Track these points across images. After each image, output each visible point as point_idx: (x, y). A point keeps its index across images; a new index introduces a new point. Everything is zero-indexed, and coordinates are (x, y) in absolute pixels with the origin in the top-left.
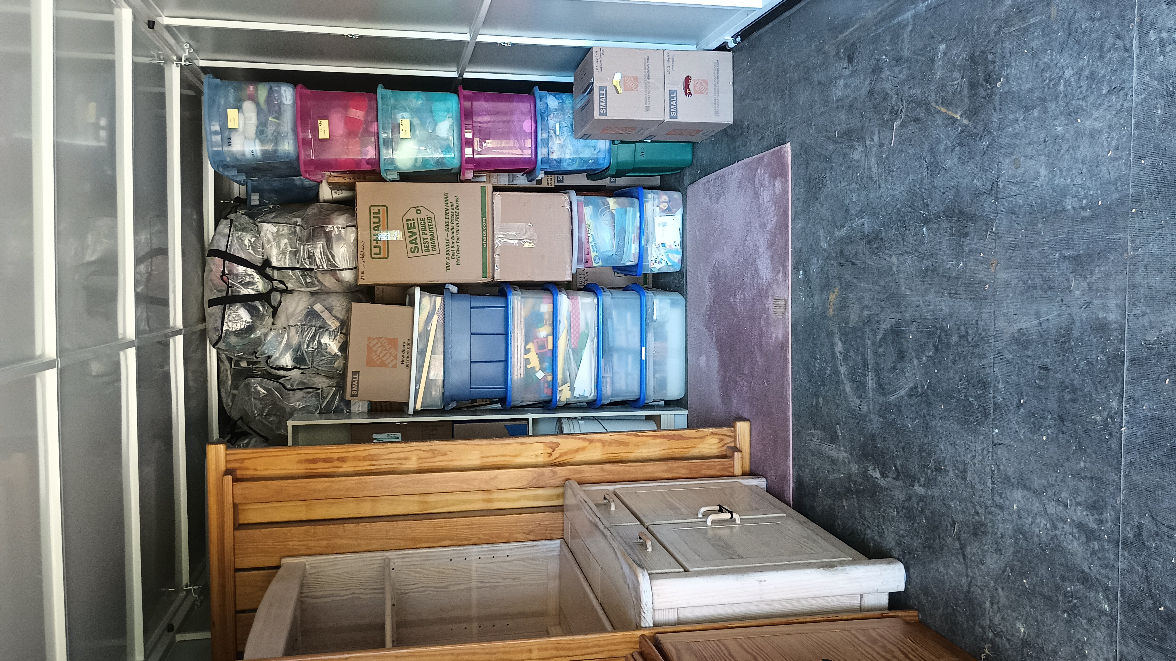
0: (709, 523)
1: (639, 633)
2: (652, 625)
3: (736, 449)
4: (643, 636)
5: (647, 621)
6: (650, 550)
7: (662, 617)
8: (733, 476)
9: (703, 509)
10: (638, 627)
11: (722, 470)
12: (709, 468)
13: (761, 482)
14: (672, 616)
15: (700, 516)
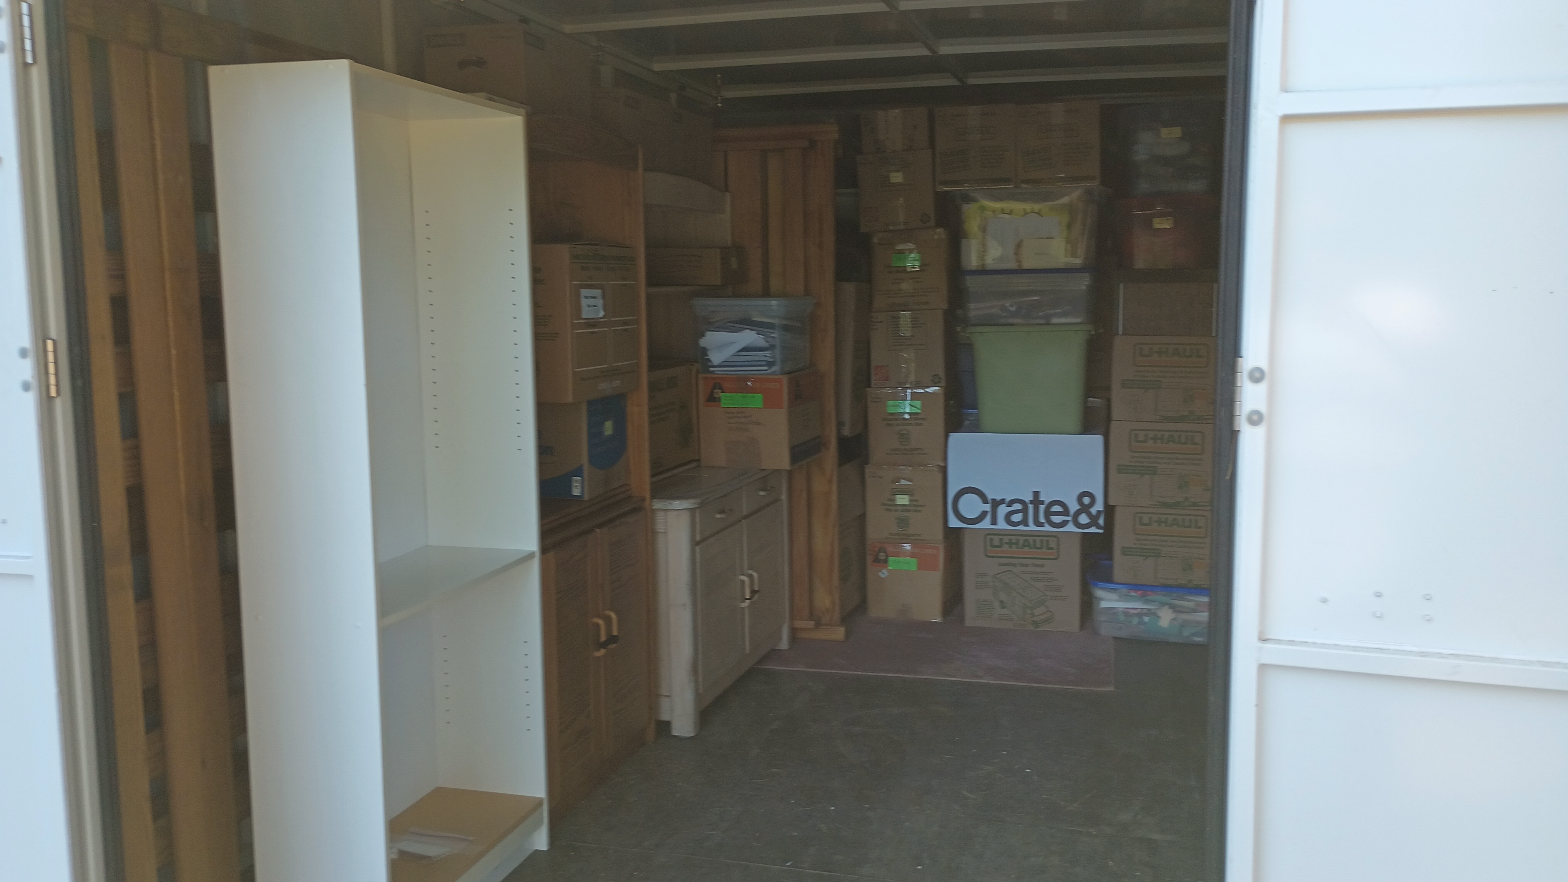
0: (743, 578)
1: (648, 495)
2: (654, 508)
3: (818, 625)
4: (644, 499)
5: (658, 505)
6: (718, 516)
7: (660, 517)
8: (792, 618)
9: (755, 574)
10: (653, 497)
11: (798, 607)
12: (800, 596)
13: (784, 645)
14: (660, 528)
15: (750, 572)
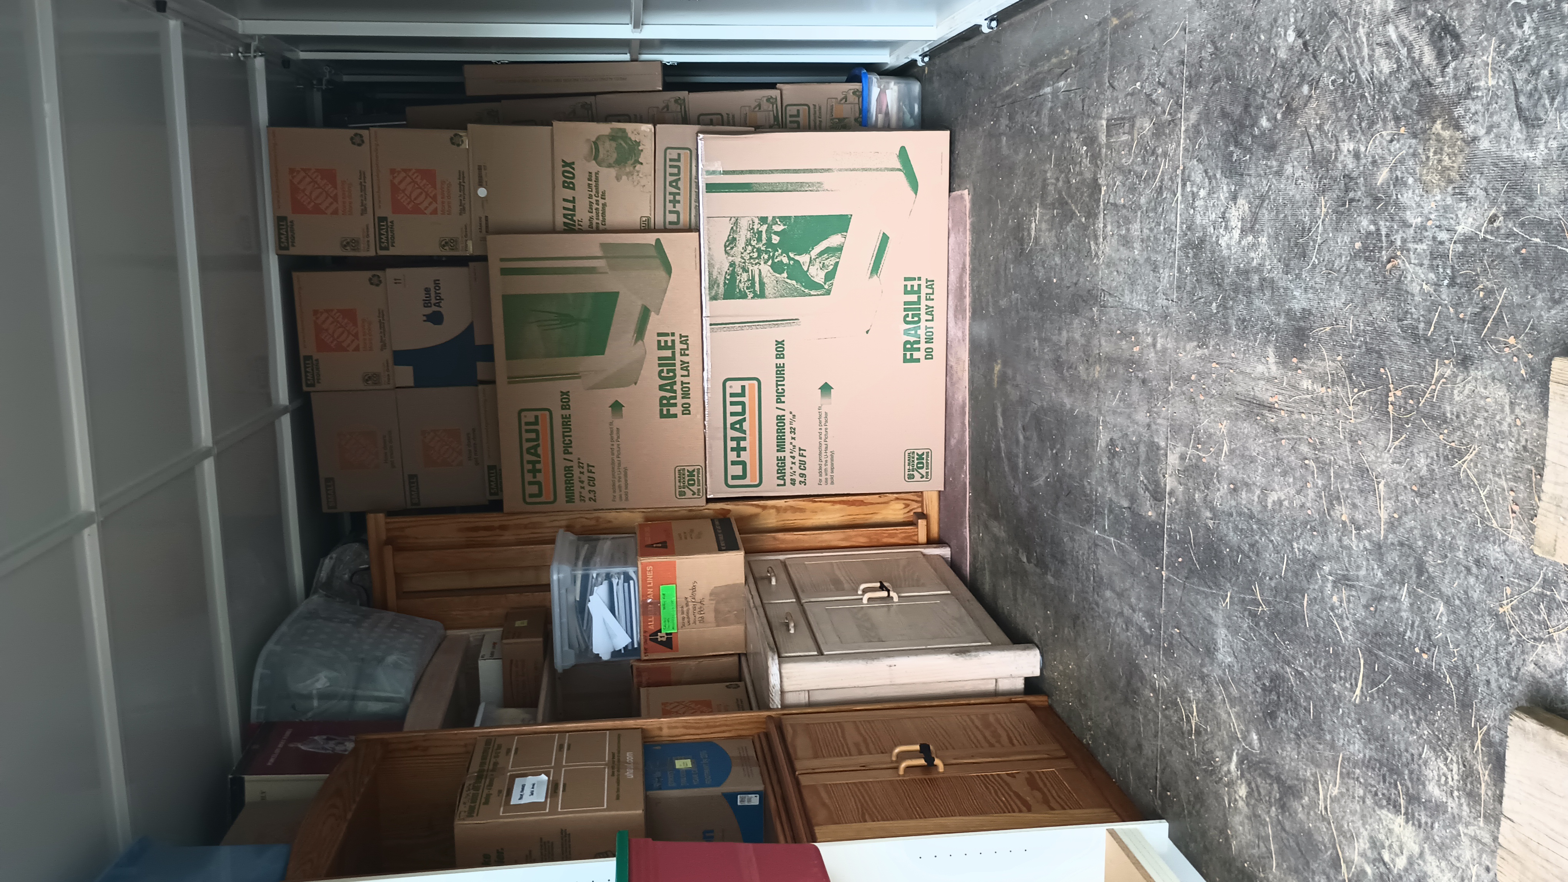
0: (865, 601)
1: (765, 713)
2: (779, 707)
3: (923, 516)
4: (770, 717)
5: (776, 702)
6: (792, 631)
7: (791, 699)
8: (917, 544)
9: (863, 586)
10: (767, 707)
11: (905, 538)
12: (891, 536)
13: (946, 552)
14: (803, 698)
15: (860, 592)
